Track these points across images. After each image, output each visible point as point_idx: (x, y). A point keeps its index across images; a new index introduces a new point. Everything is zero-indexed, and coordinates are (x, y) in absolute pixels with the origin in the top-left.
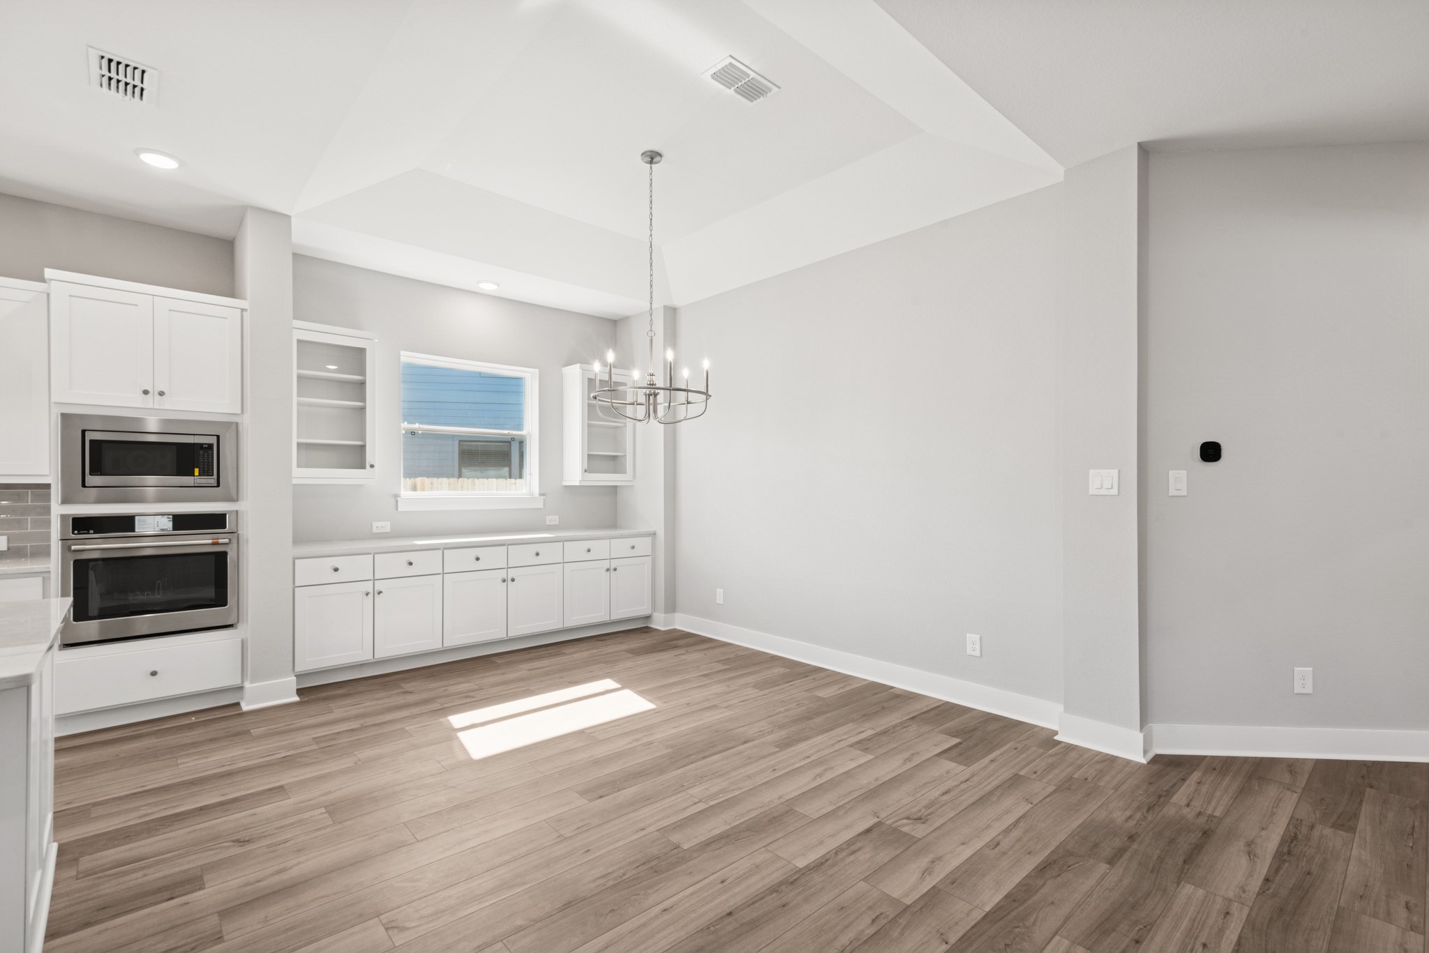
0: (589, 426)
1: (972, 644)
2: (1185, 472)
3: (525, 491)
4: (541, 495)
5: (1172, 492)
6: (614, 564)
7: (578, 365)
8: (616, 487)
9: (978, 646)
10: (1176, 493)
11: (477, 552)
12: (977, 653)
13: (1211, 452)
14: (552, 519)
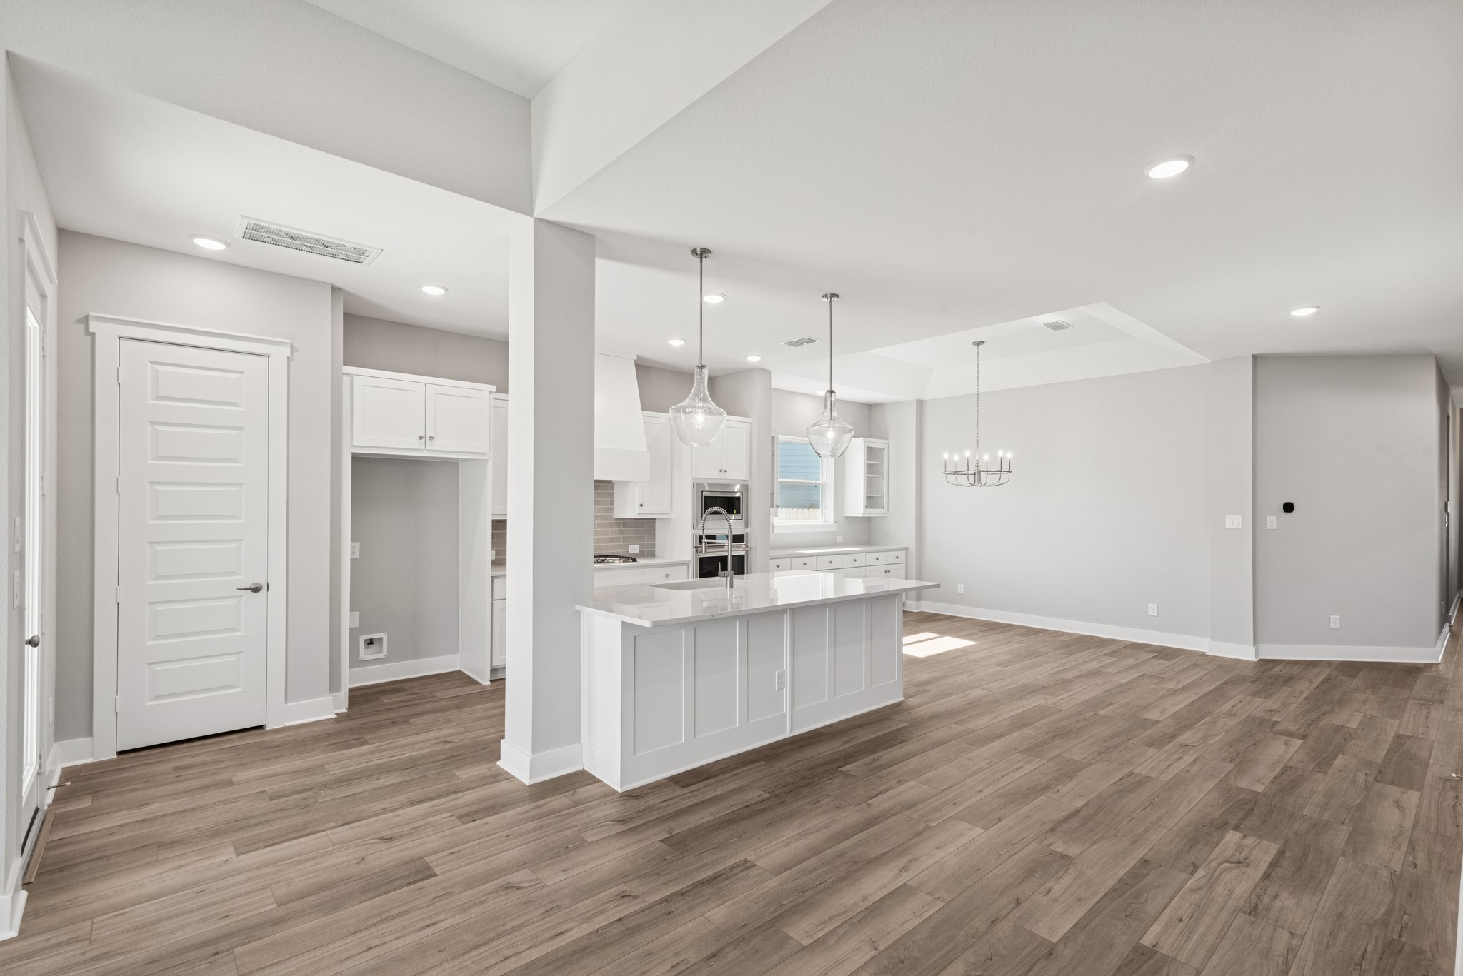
0: (867, 477)
1: (1152, 609)
2: (1275, 517)
3: (821, 520)
4: (835, 522)
5: (1269, 527)
6: (888, 568)
7: (862, 438)
8: (870, 517)
9: (1156, 610)
10: (1270, 528)
11: (831, 558)
12: (1156, 614)
13: (1288, 507)
14: (840, 539)
